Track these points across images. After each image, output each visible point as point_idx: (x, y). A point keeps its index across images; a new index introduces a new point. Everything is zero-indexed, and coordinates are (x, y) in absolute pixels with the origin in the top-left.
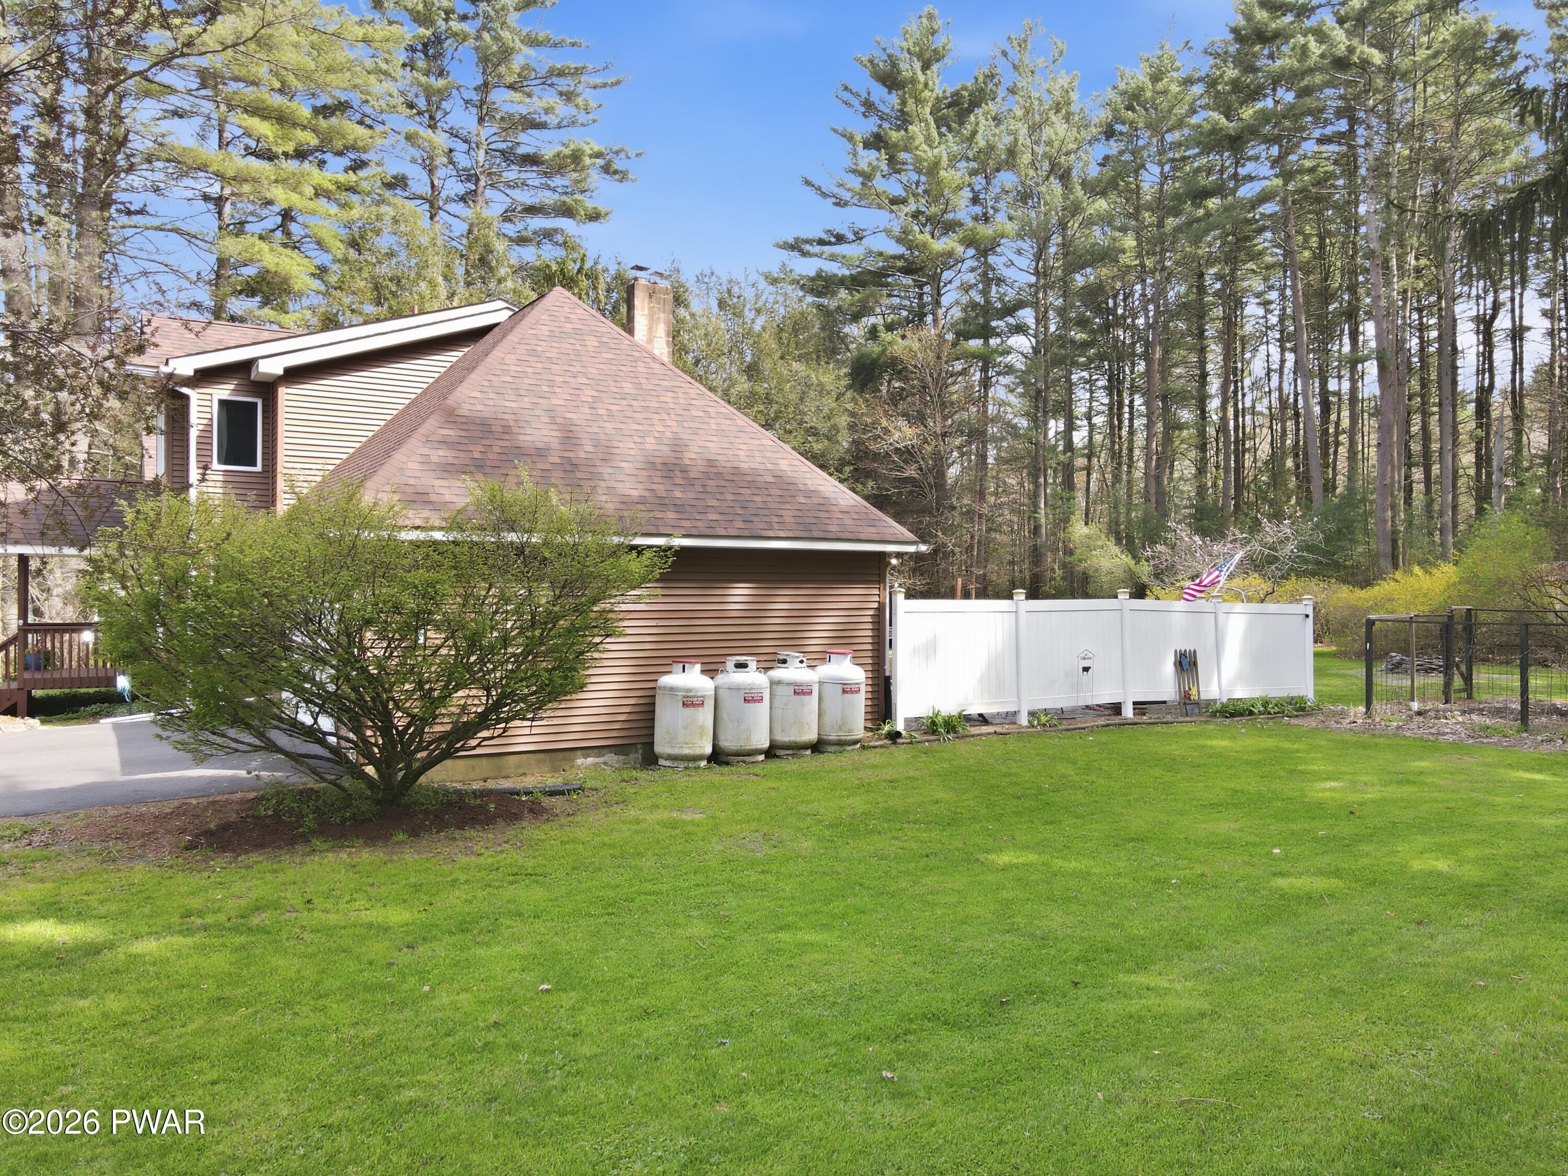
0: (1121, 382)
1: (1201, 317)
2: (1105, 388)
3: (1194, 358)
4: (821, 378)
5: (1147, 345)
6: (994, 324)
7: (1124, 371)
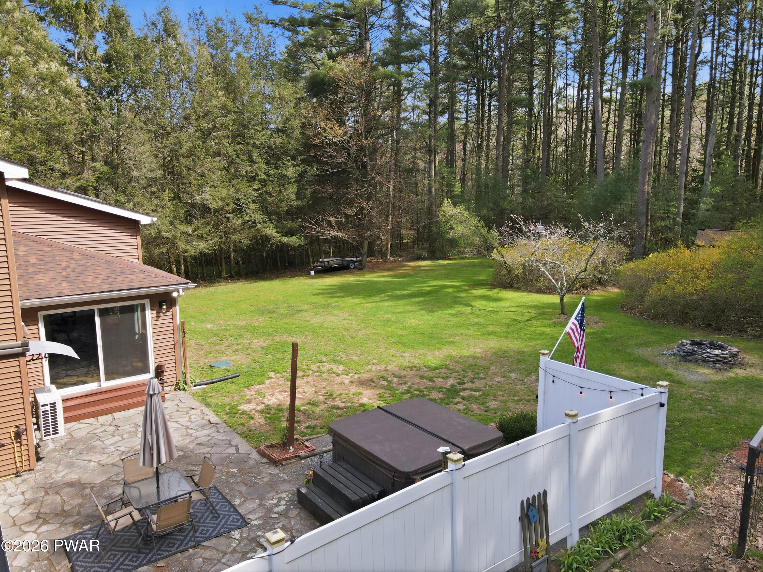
0: (484, 90)
1: (532, 52)
2: (475, 94)
3: (525, 77)
4: (282, 92)
5: (500, 69)
6: (403, 54)
7: (486, 85)
